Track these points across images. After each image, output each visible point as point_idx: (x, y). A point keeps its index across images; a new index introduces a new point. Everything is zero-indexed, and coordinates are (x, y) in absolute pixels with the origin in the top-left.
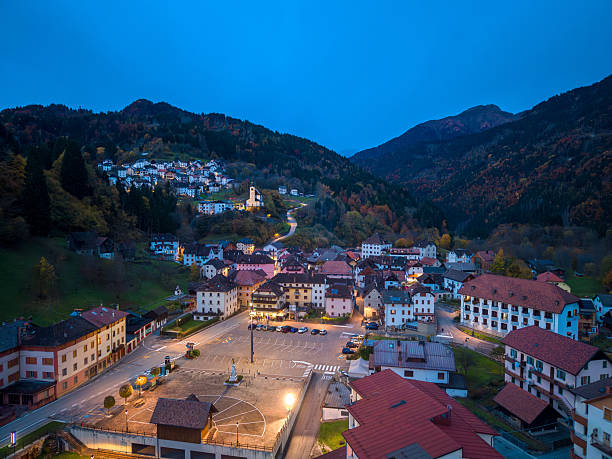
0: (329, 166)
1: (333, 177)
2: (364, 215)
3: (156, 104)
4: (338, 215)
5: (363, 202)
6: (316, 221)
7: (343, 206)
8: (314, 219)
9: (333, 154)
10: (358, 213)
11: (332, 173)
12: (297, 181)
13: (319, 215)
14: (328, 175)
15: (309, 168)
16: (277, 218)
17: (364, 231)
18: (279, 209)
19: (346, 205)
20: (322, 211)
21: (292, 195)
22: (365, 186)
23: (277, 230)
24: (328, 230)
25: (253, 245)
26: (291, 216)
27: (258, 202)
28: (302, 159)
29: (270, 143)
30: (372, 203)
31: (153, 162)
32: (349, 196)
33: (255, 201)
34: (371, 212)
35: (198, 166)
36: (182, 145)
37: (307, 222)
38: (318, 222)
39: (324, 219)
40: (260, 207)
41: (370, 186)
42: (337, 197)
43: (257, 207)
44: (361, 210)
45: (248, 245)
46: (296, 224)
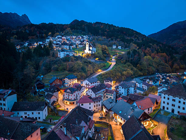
0: (138, 38)
1: (139, 41)
2: (153, 58)
3: (80, 21)
4: (140, 58)
5: (153, 52)
6: (127, 61)
7: (143, 53)
8: (126, 60)
9: (139, 34)
10: (150, 57)
11: (138, 40)
12: (122, 43)
13: (129, 58)
14: (137, 41)
15: (129, 38)
17: (153, 66)
18: (105, 55)
19: (144, 53)
20: (131, 56)
21: (118, 49)
22: (153, 45)
23: (100, 67)
24: (134, 66)
25: (76, 79)
26: (115, 58)
27: (91, 51)
28: (126, 35)
29: (114, 29)
30: (157, 52)
31: (62, 36)
32: (146, 49)
33: (89, 50)
34: (157, 57)
35: (81, 37)
36: (78, 30)
37: (122, 62)
38: (128, 62)
39: (132, 60)
40: (91, 54)
41: (156, 45)
42: (140, 50)
43: (89, 54)
44: (152, 55)
45: (72, 80)
46: (115, 63)
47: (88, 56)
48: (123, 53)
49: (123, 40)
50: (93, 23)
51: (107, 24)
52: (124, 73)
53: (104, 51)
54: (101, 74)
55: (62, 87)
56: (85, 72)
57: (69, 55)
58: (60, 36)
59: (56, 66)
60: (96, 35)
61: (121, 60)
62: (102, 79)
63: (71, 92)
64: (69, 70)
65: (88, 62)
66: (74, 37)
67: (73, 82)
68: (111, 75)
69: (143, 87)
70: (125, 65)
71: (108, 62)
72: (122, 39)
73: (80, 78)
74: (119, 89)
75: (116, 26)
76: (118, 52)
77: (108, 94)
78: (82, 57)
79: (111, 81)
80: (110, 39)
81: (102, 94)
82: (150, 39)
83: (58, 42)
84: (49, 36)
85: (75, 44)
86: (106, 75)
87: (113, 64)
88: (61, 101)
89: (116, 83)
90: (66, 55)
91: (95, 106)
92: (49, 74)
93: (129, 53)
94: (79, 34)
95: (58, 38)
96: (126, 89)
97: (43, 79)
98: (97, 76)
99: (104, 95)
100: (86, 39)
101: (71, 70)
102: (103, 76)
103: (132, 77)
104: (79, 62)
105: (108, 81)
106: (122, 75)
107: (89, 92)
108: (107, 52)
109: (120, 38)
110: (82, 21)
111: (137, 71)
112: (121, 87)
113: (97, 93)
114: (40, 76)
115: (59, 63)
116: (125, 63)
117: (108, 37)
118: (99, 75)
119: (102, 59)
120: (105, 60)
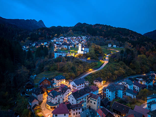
0: (133, 36)
1: (134, 40)
2: (148, 56)
4: (133, 57)
5: (147, 50)
8: (119, 59)
10: (144, 56)
12: (117, 42)
13: (122, 57)
14: (132, 40)
15: (124, 37)
16: (96, 59)
18: (98, 55)
20: (124, 55)
21: (113, 47)
22: (148, 43)
23: (91, 66)
24: (127, 65)
25: (65, 79)
26: (108, 57)
27: (83, 52)
28: (122, 35)
29: (111, 29)
30: (152, 50)
31: (65, 37)
32: (140, 47)
33: (81, 51)
34: (152, 55)
35: (80, 38)
36: (79, 32)
37: (115, 60)
38: (121, 60)
39: (125, 59)
40: (83, 54)
41: (151, 43)
42: (134, 48)
43: (81, 54)
44: (146, 54)
45: (60, 80)
46: (108, 62)
47: (80, 56)
48: (118, 51)
49: (119, 39)
50: (93, 25)
51: (106, 25)
52: (116, 72)
53: (96, 51)
54: (91, 73)
55: (50, 87)
56: (75, 72)
57: (62, 56)
58: (62, 37)
59: (48, 66)
60: (94, 35)
61: (115, 58)
62: (93, 78)
63: (54, 96)
64: (60, 70)
65: (79, 62)
66: (74, 38)
67: (61, 82)
68: (102, 75)
69: (135, 87)
70: (118, 63)
71: (101, 61)
72: (117, 38)
73: (69, 78)
74: (107, 92)
75: (113, 27)
76: (112, 51)
77: (92, 98)
78: (74, 57)
79: (101, 82)
80: (106, 38)
81: (85, 98)
82: (145, 37)
83: (60, 43)
84: (55, 37)
85: (73, 44)
86: (96, 75)
87: (106, 62)
88: (44, 103)
89: (106, 82)
90: (59, 56)
91: (74, 114)
92: (42, 73)
93: (122, 52)
94: (79, 35)
95: (61, 39)
96: (114, 92)
97: (35, 78)
98: (87, 76)
99: (88, 100)
100: (84, 39)
101: (62, 70)
102: (93, 76)
103: (124, 76)
104: (70, 62)
105: (97, 81)
106: (113, 74)
107: (71, 97)
108: (100, 52)
109: (116, 38)
110: (85, 24)
111: (130, 70)
112: (108, 90)
113: (78, 99)
114: (33, 75)
115: (51, 64)
116: (118, 62)
117: (105, 37)
118: (90, 75)
119: (94, 59)
120: (98, 59)
